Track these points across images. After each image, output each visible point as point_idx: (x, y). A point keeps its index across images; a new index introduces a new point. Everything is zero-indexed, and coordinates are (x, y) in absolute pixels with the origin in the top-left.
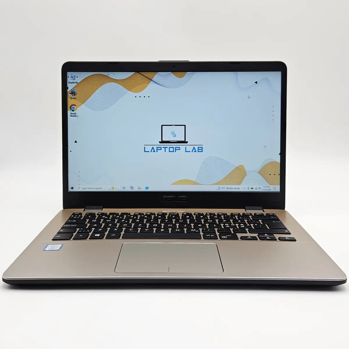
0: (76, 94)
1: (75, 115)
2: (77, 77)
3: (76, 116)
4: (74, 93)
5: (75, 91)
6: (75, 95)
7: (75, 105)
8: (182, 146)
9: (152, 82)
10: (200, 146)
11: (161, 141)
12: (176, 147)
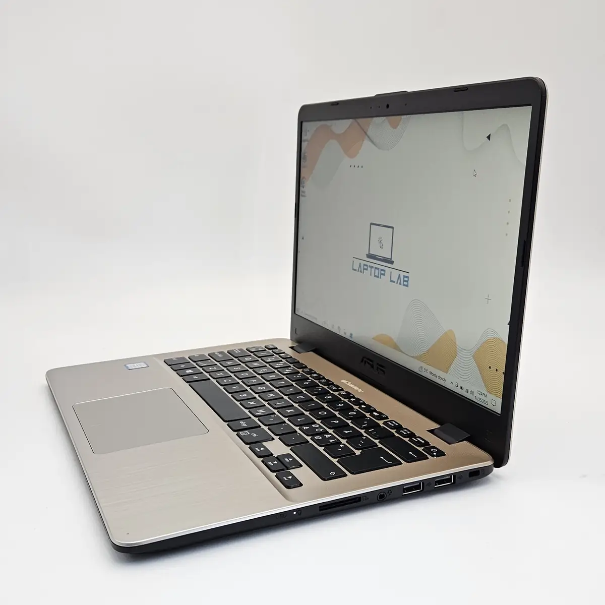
8: (388, 270)
9: (367, 137)
10: (406, 274)
11: (368, 253)
12: (382, 270)
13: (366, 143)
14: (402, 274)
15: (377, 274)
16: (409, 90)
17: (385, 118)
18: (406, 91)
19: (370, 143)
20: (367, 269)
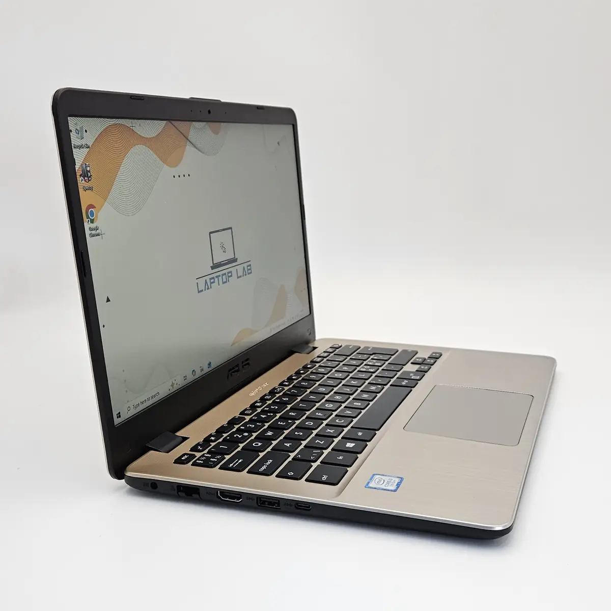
0: (90, 177)
1: (98, 231)
2: (86, 131)
3: (98, 235)
4: (87, 175)
5: (88, 169)
6: (89, 180)
7: (93, 207)
8: (234, 269)
9: (188, 143)
10: (249, 263)
11: (212, 265)
12: (228, 273)
13: (189, 148)
14: (245, 265)
15: (225, 280)
16: (222, 101)
17: (204, 123)
18: (220, 101)
19: (193, 149)
20: (214, 282)
